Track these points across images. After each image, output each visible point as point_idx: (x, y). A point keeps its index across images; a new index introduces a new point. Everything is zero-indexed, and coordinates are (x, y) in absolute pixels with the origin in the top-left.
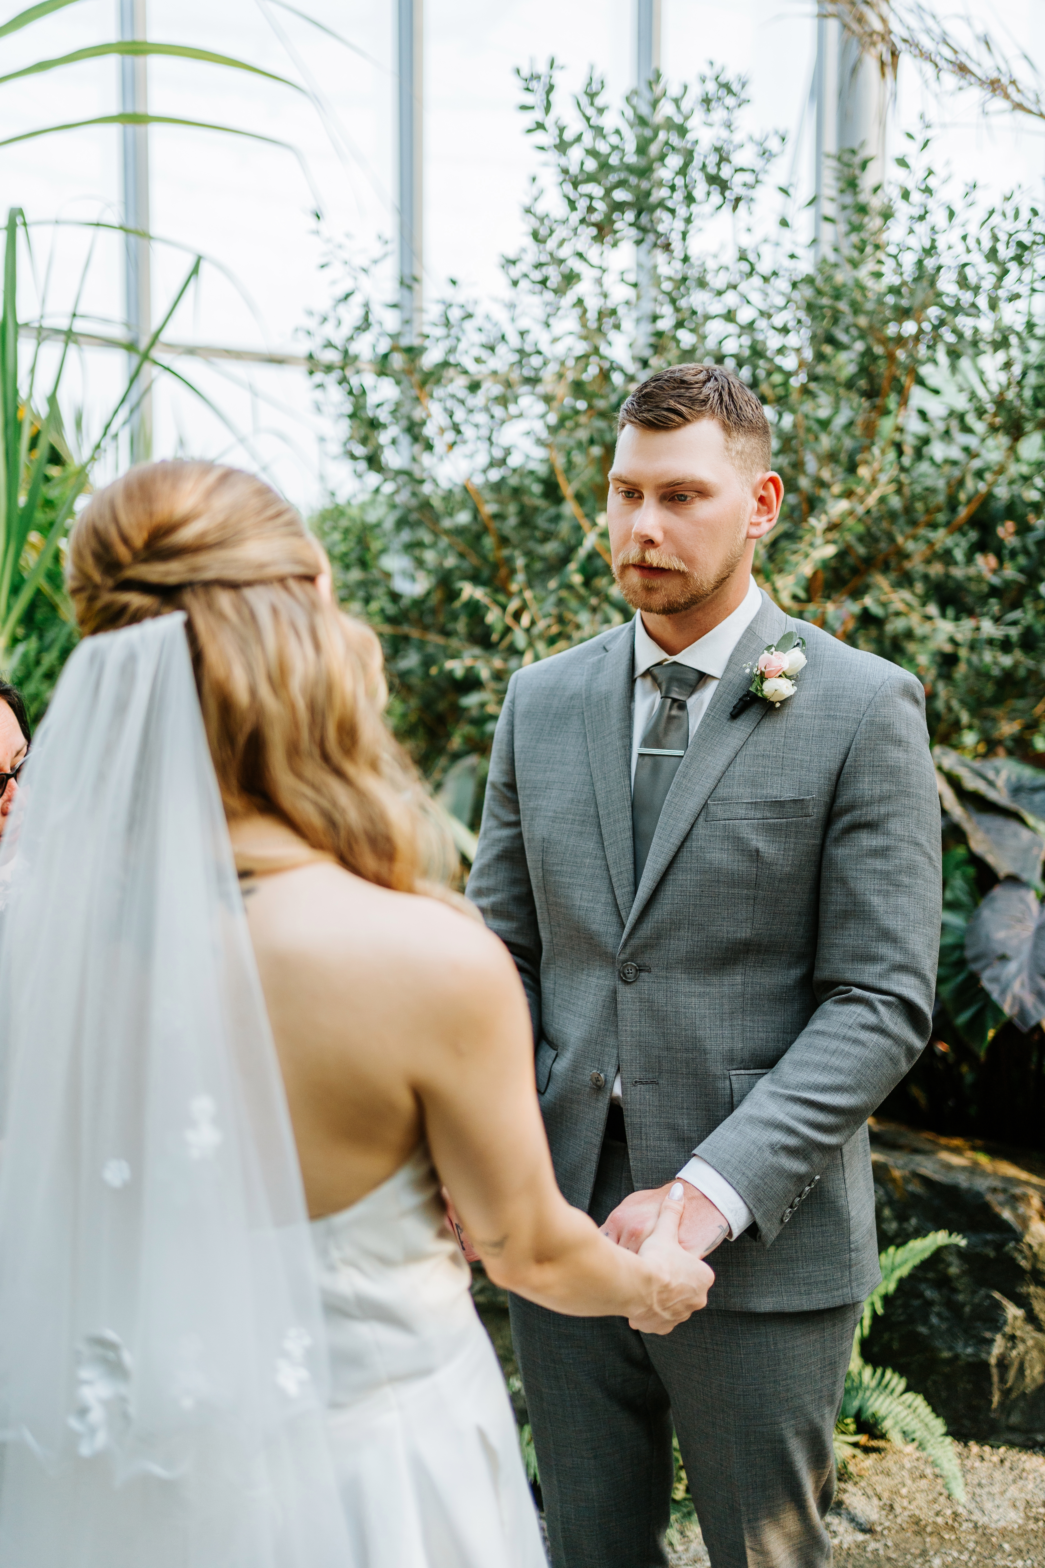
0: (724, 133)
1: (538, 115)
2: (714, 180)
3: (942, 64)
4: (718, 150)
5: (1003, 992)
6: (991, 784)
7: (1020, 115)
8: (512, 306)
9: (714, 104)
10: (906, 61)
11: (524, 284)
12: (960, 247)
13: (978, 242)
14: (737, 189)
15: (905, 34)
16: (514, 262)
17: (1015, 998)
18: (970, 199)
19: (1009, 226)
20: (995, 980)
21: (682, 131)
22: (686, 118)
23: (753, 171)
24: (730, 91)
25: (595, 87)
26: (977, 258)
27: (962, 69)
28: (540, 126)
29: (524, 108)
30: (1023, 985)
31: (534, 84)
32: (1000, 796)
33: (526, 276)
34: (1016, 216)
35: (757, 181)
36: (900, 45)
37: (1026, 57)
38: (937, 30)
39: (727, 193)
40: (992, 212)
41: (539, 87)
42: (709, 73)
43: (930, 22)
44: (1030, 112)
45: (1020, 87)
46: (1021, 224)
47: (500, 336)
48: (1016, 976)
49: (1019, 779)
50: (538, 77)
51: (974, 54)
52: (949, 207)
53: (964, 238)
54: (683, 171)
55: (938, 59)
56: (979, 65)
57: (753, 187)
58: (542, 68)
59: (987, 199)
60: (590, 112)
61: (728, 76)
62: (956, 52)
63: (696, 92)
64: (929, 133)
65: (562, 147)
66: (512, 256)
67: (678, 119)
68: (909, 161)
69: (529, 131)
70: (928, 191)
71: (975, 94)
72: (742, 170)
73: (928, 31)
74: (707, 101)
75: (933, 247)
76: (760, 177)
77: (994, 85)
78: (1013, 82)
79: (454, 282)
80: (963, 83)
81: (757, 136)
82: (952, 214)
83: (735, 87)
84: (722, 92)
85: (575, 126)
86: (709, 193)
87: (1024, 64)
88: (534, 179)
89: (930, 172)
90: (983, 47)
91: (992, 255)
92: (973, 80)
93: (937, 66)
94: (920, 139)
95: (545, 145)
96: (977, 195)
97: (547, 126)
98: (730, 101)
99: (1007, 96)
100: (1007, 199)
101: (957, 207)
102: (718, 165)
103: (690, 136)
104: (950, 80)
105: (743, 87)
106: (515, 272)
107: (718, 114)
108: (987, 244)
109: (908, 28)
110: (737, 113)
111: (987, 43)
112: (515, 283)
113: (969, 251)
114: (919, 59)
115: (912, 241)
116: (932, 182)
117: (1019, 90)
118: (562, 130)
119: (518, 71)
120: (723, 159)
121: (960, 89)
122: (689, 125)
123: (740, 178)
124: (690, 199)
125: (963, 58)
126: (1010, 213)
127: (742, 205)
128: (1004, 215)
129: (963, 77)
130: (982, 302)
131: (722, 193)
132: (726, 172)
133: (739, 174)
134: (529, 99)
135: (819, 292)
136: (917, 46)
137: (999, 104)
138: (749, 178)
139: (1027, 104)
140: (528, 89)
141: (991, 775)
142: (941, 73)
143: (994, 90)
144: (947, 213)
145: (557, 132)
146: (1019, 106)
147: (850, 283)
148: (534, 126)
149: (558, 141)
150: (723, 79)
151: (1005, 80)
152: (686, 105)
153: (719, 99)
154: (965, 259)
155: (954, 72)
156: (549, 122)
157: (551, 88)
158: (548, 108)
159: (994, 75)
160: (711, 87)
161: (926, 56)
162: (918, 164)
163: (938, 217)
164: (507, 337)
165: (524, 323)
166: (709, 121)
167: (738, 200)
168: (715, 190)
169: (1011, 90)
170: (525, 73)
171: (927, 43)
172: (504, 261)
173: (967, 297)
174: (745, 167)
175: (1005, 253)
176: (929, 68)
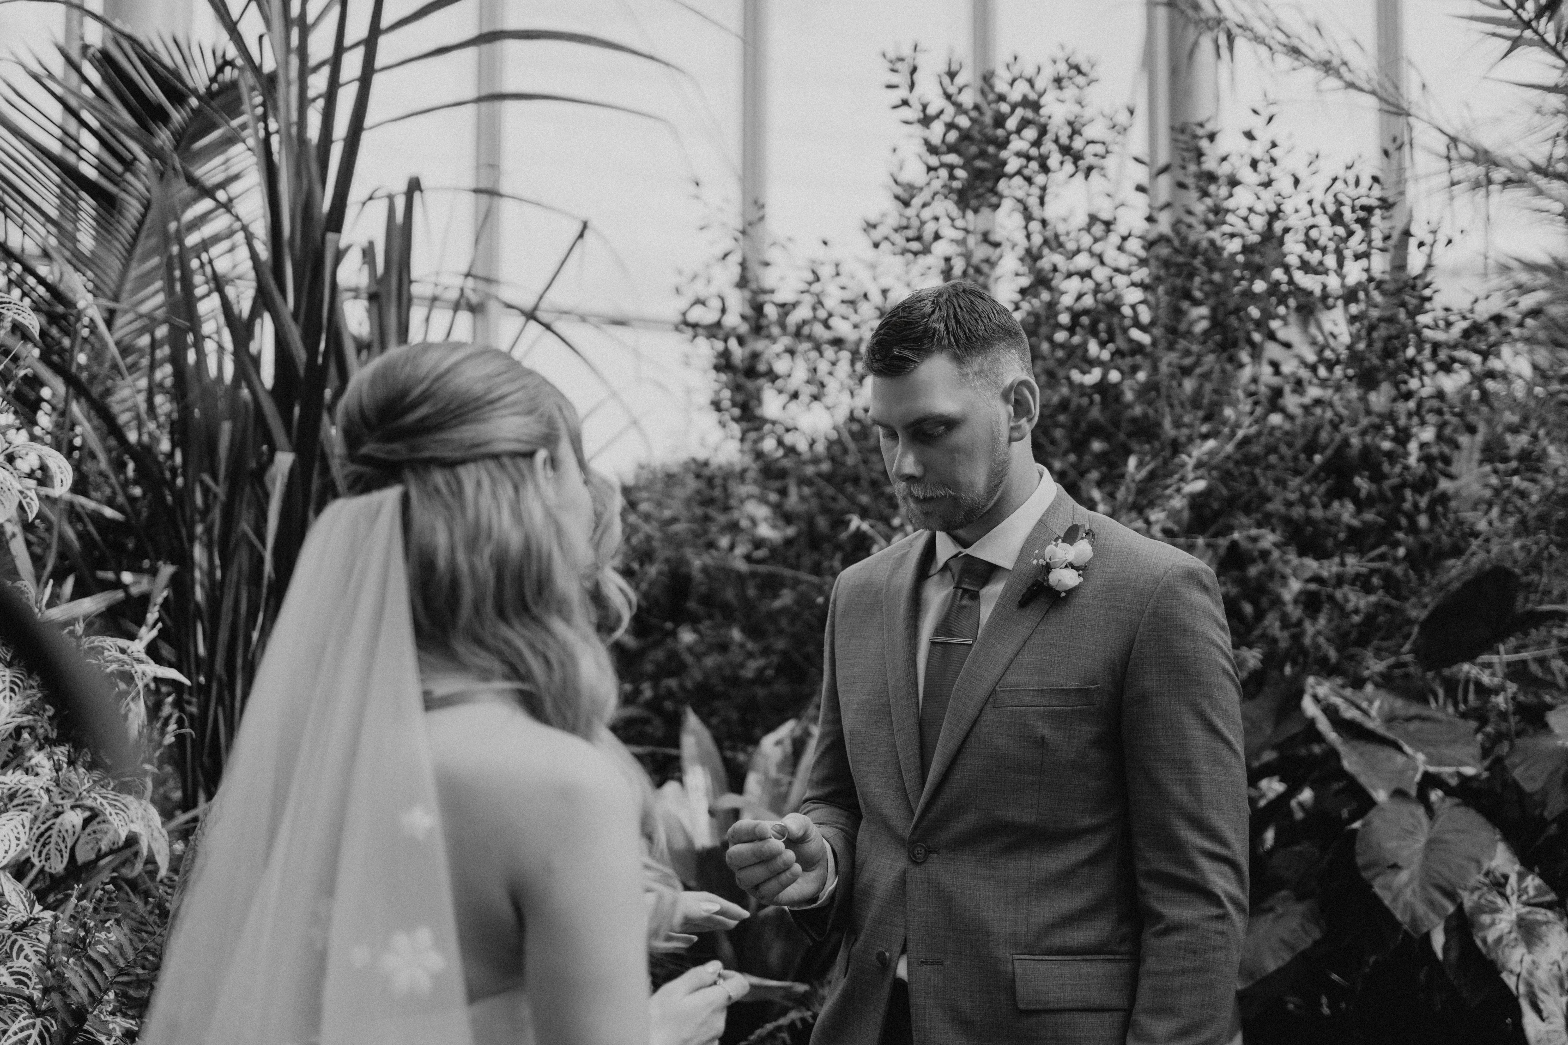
0: (1076, 109)
1: (902, 93)
2: (1066, 150)
3: (1276, 47)
4: (1070, 124)
5: (1395, 899)
6: (1366, 713)
7: (1352, 92)
8: (873, 266)
9: (1065, 83)
10: (1241, 43)
11: (885, 246)
12: (1306, 211)
13: (1323, 206)
14: (1089, 160)
15: (1239, 20)
16: (874, 226)
17: (1406, 904)
18: (1313, 168)
19: (1353, 192)
20: (1387, 887)
21: (1036, 106)
22: (1041, 95)
23: (1104, 143)
24: (1080, 72)
25: (954, 67)
26: (1323, 221)
27: (1295, 51)
28: (905, 103)
29: (890, 87)
30: (1414, 892)
31: (899, 66)
32: (1375, 724)
33: (886, 238)
34: (1357, 183)
35: (1107, 152)
36: (1235, 31)
37: (1355, 41)
38: (1269, 17)
39: (1080, 163)
40: (1335, 180)
41: (904, 68)
42: (1060, 55)
43: (1263, 10)
44: (1361, 90)
45: (1352, 67)
46: (1363, 189)
47: (862, 294)
48: (1407, 885)
49: (1392, 710)
50: (902, 60)
51: (1305, 37)
52: (1293, 175)
53: (1310, 202)
54: (1037, 143)
55: (1272, 43)
56: (1312, 48)
57: (1103, 157)
58: (906, 51)
59: (1330, 167)
60: (952, 90)
61: (1078, 59)
62: (1288, 36)
63: (1048, 73)
64: (1273, 110)
65: (926, 121)
66: (873, 219)
67: (1033, 96)
68: (1256, 133)
69: (895, 107)
70: (1273, 161)
71: (1310, 74)
72: (1093, 142)
73: (1261, 18)
74: (1058, 81)
75: (1279, 210)
76: (1110, 148)
77: (1326, 67)
78: (1345, 63)
79: (825, 243)
80: (1297, 64)
81: (1107, 111)
82: (1297, 182)
83: (1084, 68)
84: (1073, 72)
85: (937, 103)
86: (1062, 163)
87: (1354, 47)
88: (895, 150)
89: (1274, 145)
90: (1314, 32)
91: (1337, 219)
92: (1306, 61)
93: (1271, 49)
94: (1265, 114)
95: (910, 119)
96: (1320, 164)
97: (911, 102)
98: (1080, 80)
99: (1340, 76)
100: (1349, 168)
101: (1302, 175)
102: (1071, 138)
103: (1043, 111)
104: (1284, 61)
105: (1092, 67)
106: (877, 235)
107: (1070, 92)
108: (1331, 208)
109: (1242, 15)
110: (1088, 90)
111: (1318, 29)
112: (876, 245)
113: (1314, 215)
114: (1254, 43)
115: (1260, 207)
116: (1275, 153)
117: (1350, 71)
118: (925, 107)
119: (884, 55)
120: (1075, 132)
121: (1294, 69)
122: (1043, 101)
123: (1091, 149)
124: (1045, 169)
125: (1295, 42)
126: (1352, 181)
127: (1094, 174)
128: (1346, 182)
129: (1297, 59)
130: (1331, 261)
131: (1075, 163)
132: (1078, 144)
133: (1091, 146)
134: (894, 79)
135: (1177, 251)
136: (1251, 30)
137: (1332, 82)
138: (1099, 149)
139: (1359, 83)
140: (893, 70)
141: (1364, 705)
142: (1275, 56)
143: (1327, 72)
144: (1292, 180)
145: (920, 108)
146: (1351, 85)
147: (1204, 244)
148: (900, 102)
149: (921, 115)
150: (1074, 60)
151: (1336, 62)
152: (1040, 84)
153: (1070, 78)
154: (1311, 221)
155: (1287, 54)
156: (913, 99)
157: (914, 70)
158: (912, 86)
159: (1326, 57)
160: (1063, 68)
161: (1259, 39)
162: (1264, 136)
163: (1284, 184)
164: (870, 296)
165: (885, 282)
166: (1061, 98)
167: (1090, 169)
168: (1068, 159)
169: (1343, 70)
170: (892, 55)
171: (1261, 28)
172: (865, 225)
173: (1314, 257)
174: (1095, 139)
175: (1348, 215)
176: (1263, 51)
